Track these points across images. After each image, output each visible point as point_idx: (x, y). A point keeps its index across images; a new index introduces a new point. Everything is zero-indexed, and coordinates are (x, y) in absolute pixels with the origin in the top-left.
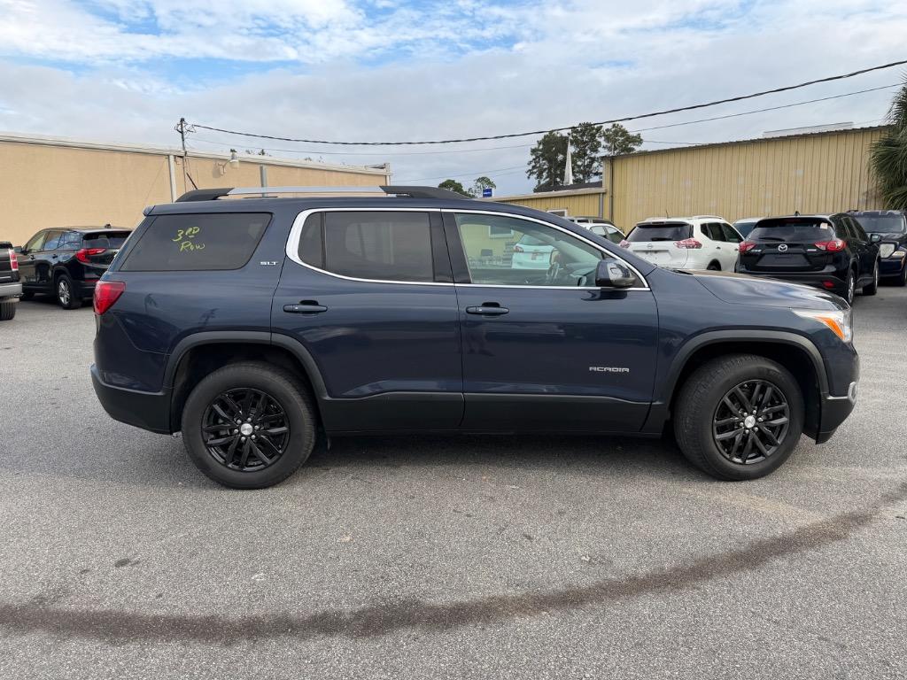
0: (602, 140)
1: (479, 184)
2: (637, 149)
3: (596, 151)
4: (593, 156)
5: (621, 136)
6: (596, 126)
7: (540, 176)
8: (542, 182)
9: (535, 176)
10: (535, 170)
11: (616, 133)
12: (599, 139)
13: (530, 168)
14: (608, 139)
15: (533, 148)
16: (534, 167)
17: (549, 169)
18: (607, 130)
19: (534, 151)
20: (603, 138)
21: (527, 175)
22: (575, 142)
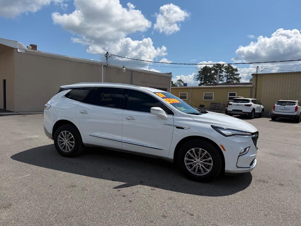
0: (223, 69)
1: (178, 82)
2: (236, 73)
3: (222, 73)
4: (220, 74)
5: (230, 69)
6: (222, 65)
7: (201, 80)
8: (202, 82)
9: (200, 80)
10: (199, 78)
11: (229, 67)
12: (222, 69)
13: (198, 77)
14: (226, 69)
15: (199, 71)
16: (199, 77)
17: (205, 78)
18: (226, 66)
19: (199, 72)
20: (224, 69)
21: (197, 79)
22: (214, 69)
